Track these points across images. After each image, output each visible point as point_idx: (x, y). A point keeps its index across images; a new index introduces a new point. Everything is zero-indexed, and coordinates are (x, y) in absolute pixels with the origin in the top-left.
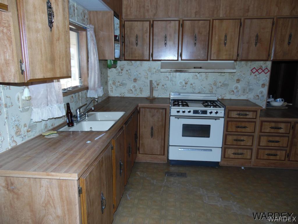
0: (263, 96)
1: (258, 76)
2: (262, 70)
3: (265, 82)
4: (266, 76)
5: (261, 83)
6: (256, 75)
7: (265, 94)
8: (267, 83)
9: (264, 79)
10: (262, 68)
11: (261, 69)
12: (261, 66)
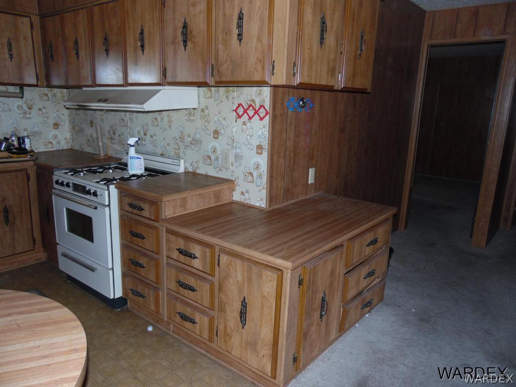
0: (260, 176)
1: (249, 125)
2: (254, 109)
3: (262, 140)
4: (264, 127)
5: (255, 142)
6: (244, 123)
7: (263, 171)
8: (266, 145)
9: (260, 132)
10: (255, 105)
11: (253, 107)
12: (254, 101)
